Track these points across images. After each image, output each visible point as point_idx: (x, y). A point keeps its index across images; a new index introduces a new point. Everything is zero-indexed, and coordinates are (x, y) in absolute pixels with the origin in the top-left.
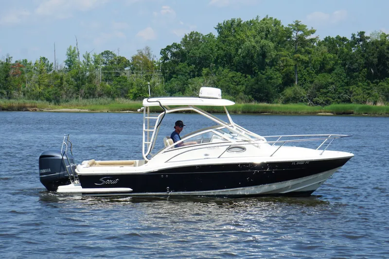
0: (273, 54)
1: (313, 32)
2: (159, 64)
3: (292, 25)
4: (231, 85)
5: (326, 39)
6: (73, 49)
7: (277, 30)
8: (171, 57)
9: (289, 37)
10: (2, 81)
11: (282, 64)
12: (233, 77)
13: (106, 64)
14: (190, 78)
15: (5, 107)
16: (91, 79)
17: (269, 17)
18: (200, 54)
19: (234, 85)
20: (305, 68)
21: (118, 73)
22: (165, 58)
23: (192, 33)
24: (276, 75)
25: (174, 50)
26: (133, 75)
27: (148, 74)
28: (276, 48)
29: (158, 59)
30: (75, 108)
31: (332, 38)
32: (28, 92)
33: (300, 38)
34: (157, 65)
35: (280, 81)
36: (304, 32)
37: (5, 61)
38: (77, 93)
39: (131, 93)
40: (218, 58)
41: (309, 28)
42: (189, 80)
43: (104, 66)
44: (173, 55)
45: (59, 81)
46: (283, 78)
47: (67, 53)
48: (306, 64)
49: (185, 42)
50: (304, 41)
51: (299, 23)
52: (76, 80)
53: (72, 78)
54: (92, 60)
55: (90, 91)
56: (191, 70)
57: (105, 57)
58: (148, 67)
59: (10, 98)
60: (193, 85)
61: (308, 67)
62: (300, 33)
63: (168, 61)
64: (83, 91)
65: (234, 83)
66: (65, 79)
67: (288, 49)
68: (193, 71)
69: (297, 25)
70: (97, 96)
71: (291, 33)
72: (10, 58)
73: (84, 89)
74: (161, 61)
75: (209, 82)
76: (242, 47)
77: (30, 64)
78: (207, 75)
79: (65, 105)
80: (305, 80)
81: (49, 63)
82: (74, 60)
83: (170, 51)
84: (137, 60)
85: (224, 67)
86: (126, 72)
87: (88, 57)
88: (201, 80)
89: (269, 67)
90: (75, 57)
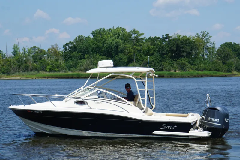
0: (122, 46)
1: (142, 34)
2: (63, 52)
3: (132, 31)
5: (149, 38)
6: (16, 46)
7: (124, 34)
8: (69, 49)
9: (131, 37)
11: (127, 52)
12: (102, 59)
14: (79, 60)
16: (26, 61)
17: (120, 27)
18: (84, 47)
20: (139, 54)
21: (40, 58)
22: (66, 49)
23: (79, 36)
24: (124, 57)
25: (71, 45)
26: (49, 59)
27: (57, 58)
28: (123, 43)
29: (62, 50)
30: (18, 77)
31: (153, 38)
33: (136, 38)
34: (61, 53)
35: (126, 60)
36: (137, 34)
38: (19, 69)
39: (48, 68)
40: (93, 49)
41: (140, 33)
42: (79, 61)
43: (33, 54)
44: (70, 47)
45: (9, 63)
46: (128, 59)
47: (13, 48)
48: (139, 51)
49: (76, 41)
50: (138, 39)
51: (135, 30)
52: (18, 62)
53: (16, 61)
54: (27, 51)
55: (26, 68)
56: (79, 55)
57: (34, 50)
58: (57, 54)
60: (81, 64)
61: (140, 53)
62: (136, 35)
63: (67, 51)
64: (22, 68)
66: (12, 62)
67: (130, 44)
68: (80, 56)
69: (134, 31)
70: (30, 70)
71: (131, 35)
73: (22, 67)
74: (63, 51)
75: (89, 61)
76: (106, 43)
78: (88, 58)
79: (12, 75)
80: (139, 59)
81: (4, 53)
82: (17, 51)
83: (69, 46)
84: (50, 51)
85: (96, 54)
86: (45, 57)
87: (24, 50)
88: (85, 60)
89: (120, 53)
90: (17, 50)
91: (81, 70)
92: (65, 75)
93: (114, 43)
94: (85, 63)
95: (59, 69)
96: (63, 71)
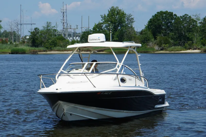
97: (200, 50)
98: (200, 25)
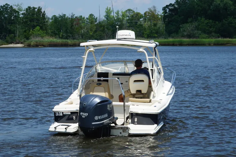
0: (232, 8)
4: (207, 28)
6: (109, 9)
8: (169, 12)
10: (69, 29)
12: (208, 23)
13: (129, 17)
14: (181, 24)
15: (71, 44)
16: (121, 26)
18: (187, 9)
19: (208, 28)
21: (136, 22)
22: (165, 12)
25: (170, 8)
26: (145, 23)
27: (155, 22)
28: (234, 4)
29: (161, 13)
32: (84, 35)
34: (160, 17)
37: (71, 17)
38: (113, 35)
39: (145, 34)
40: (197, 12)
43: (127, 18)
44: (170, 10)
45: (102, 28)
47: (106, 11)
49: (177, 3)
52: (113, 28)
53: (110, 26)
54: (120, 15)
56: (181, 19)
57: (128, 13)
58: (155, 18)
59: (74, 39)
60: (183, 29)
63: (167, 14)
65: (208, 27)
66: (106, 27)
72: (73, 15)
74: (163, 15)
75: (192, 26)
76: (213, 5)
77: (84, 18)
78: (191, 22)
81: (95, 18)
82: (110, 15)
83: (168, 8)
84: (147, 14)
85: (201, 17)
86: (141, 21)
87: (118, 13)
88: (188, 25)
89: (230, 16)
90: (110, 13)
91: (183, 36)
92: (165, 42)
93: (222, 5)
94: (189, 28)
95: (158, 34)
96: (163, 38)
97: (24, 44)
98: (23, 16)
